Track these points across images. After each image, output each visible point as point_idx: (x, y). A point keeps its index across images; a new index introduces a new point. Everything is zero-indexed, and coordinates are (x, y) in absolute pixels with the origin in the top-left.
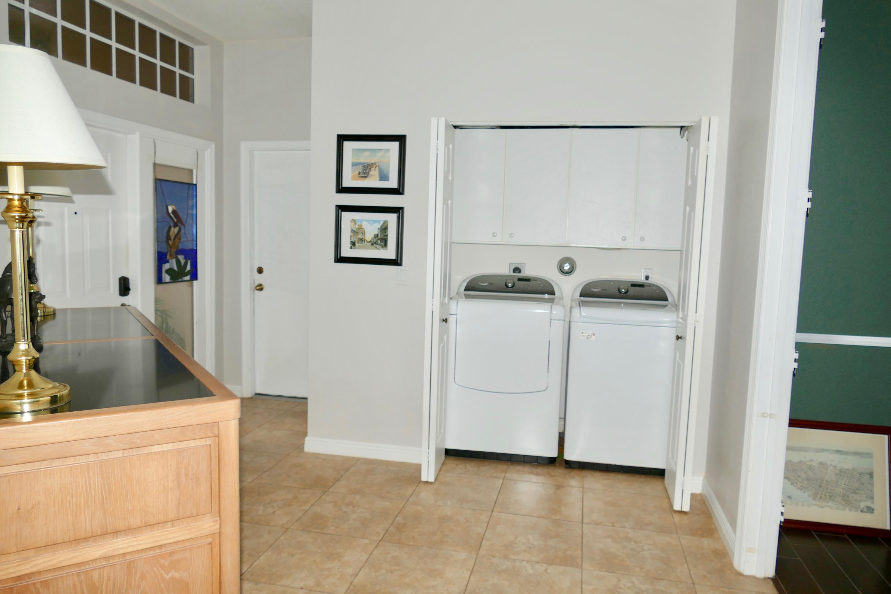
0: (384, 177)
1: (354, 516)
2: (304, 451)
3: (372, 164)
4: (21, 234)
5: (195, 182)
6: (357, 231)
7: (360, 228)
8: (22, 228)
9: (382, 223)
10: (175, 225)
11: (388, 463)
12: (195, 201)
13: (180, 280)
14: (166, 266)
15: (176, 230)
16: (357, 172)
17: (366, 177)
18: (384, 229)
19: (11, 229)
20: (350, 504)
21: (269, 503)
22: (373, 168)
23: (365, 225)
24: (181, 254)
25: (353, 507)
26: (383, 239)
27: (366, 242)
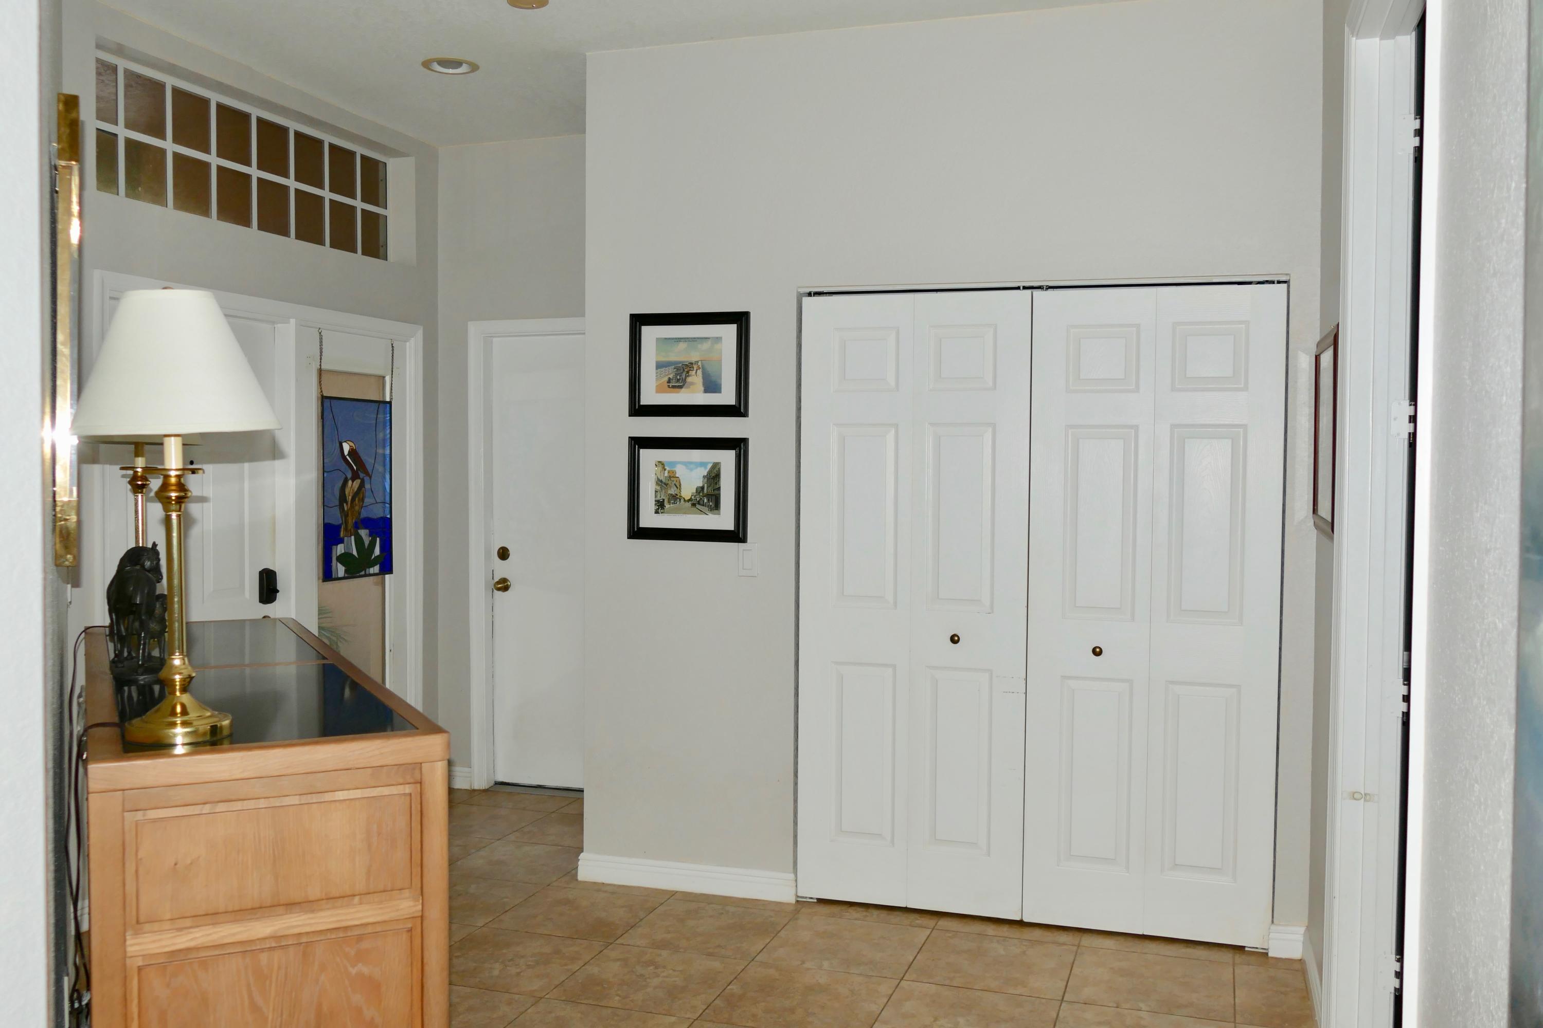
0: (712, 386)
1: (656, 981)
2: (577, 880)
3: (692, 364)
4: (178, 518)
5: (388, 399)
6: (667, 482)
7: (672, 476)
8: (180, 511)
9: (709, 466)
10: (355, 477)
11: (725, 901)
12: (388, 431)
13: (363, 573)
14: (340, 549)
15: (357, 483)
16: (666, 379)
17: (681, 387)
18: (714, 477)
19: (167, 512)
20: (651, 963)
21: (512, 960)
22: (693, 370)
23: (680, 471)
24: (366, 528)
25: (656, 968)
26: (712, 495)
27: (682, 500)
